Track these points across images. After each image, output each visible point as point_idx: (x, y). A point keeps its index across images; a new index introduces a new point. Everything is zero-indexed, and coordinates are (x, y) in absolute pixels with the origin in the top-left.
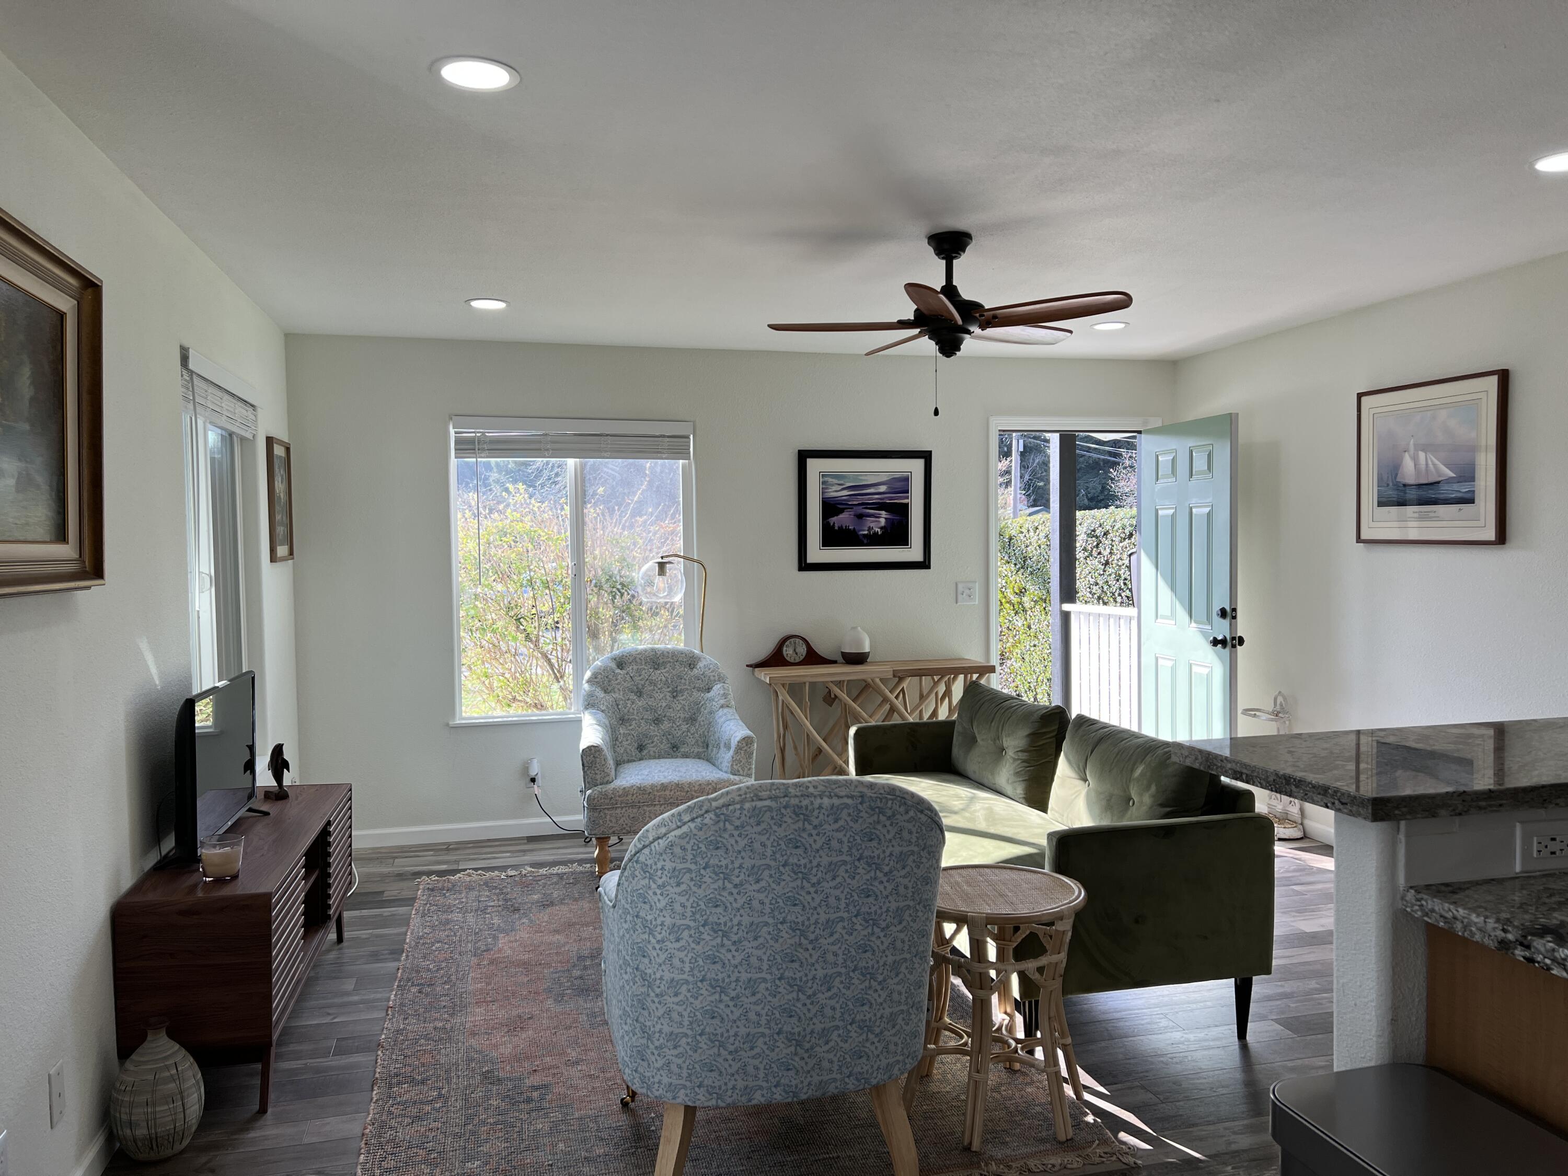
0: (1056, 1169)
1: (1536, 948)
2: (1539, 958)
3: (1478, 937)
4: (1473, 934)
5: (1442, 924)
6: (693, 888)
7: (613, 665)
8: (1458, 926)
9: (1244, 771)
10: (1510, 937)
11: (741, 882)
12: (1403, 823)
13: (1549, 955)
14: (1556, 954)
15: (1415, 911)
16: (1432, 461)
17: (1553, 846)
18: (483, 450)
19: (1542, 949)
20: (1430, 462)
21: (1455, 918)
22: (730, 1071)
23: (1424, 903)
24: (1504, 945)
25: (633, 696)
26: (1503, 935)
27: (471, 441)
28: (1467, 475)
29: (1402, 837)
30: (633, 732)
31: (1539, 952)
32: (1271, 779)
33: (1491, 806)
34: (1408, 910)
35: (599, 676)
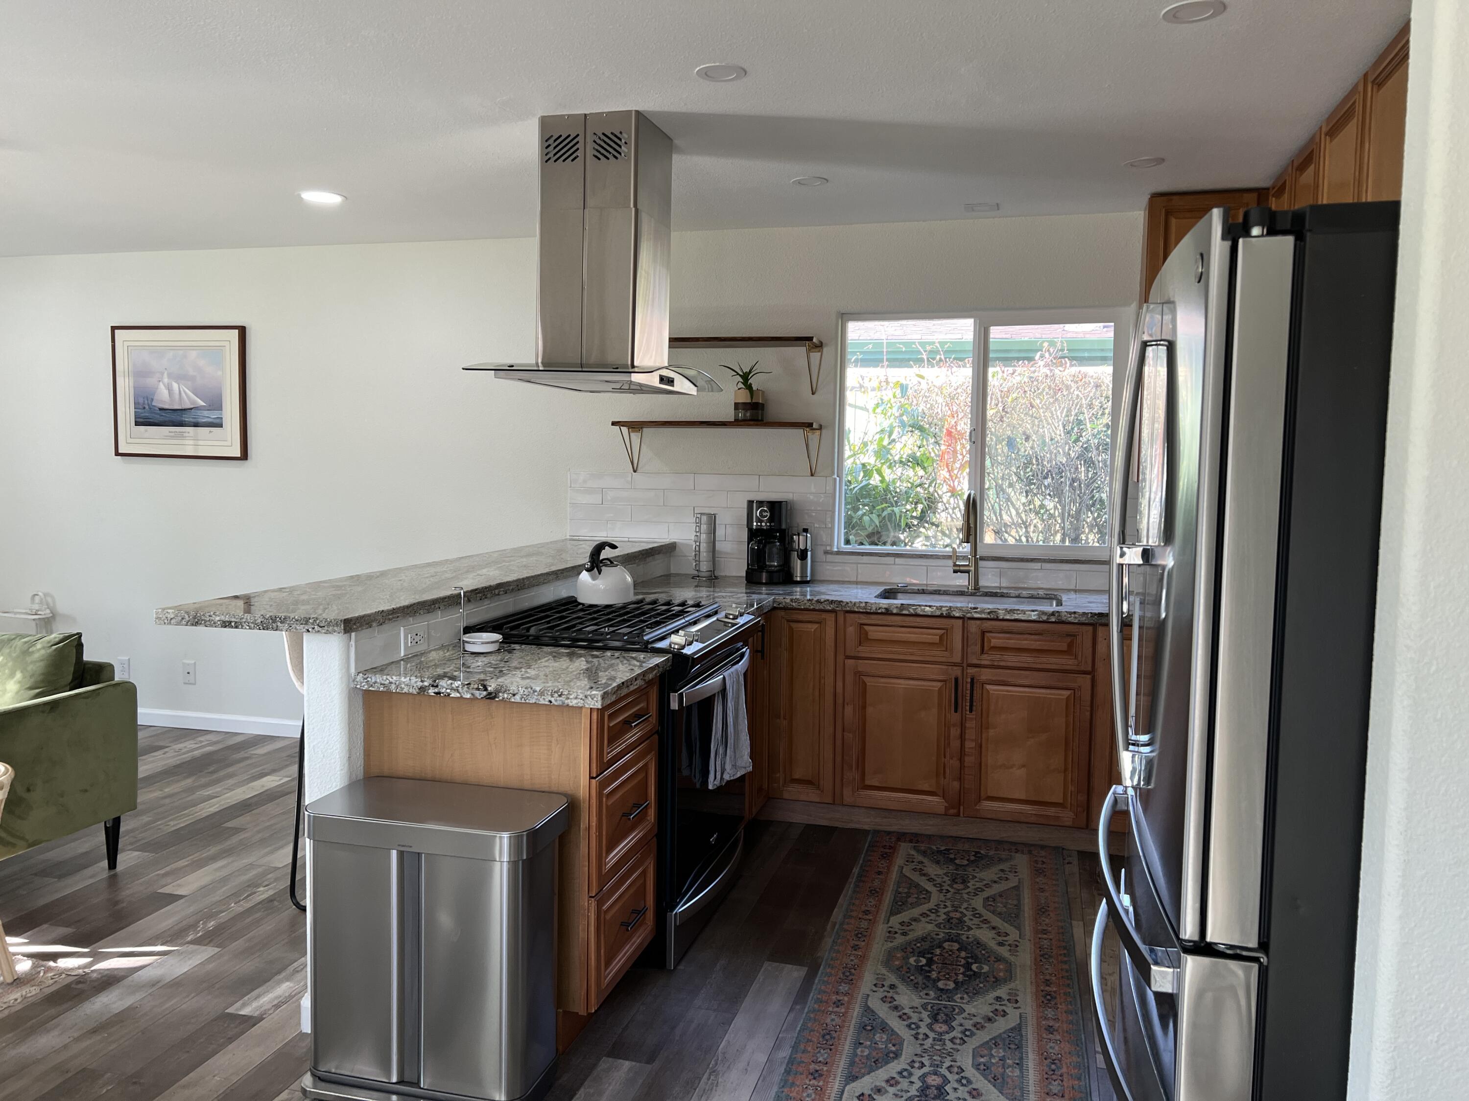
1: (441, 686)
2: (443, 690)
3: (406, 690)
4: (402, 689)
5: (382, 689)
8: (393, 687)
9: (233, 620)
10: (426, 684)
12: (353, 634)
13: (449, 687)
14: (453, 686)
15: (363, 686)
16: (184, 391)
17: (417, 638)
19: (445, 685)
20: (183, 394)
21: (391, 683)
23: (369, 679)
24: (422, 689)
26: (422, 684)
28: (216, 404)
29: (353, 643)
31: (443, 687)
32: (259, 621)
34: (358, 686)
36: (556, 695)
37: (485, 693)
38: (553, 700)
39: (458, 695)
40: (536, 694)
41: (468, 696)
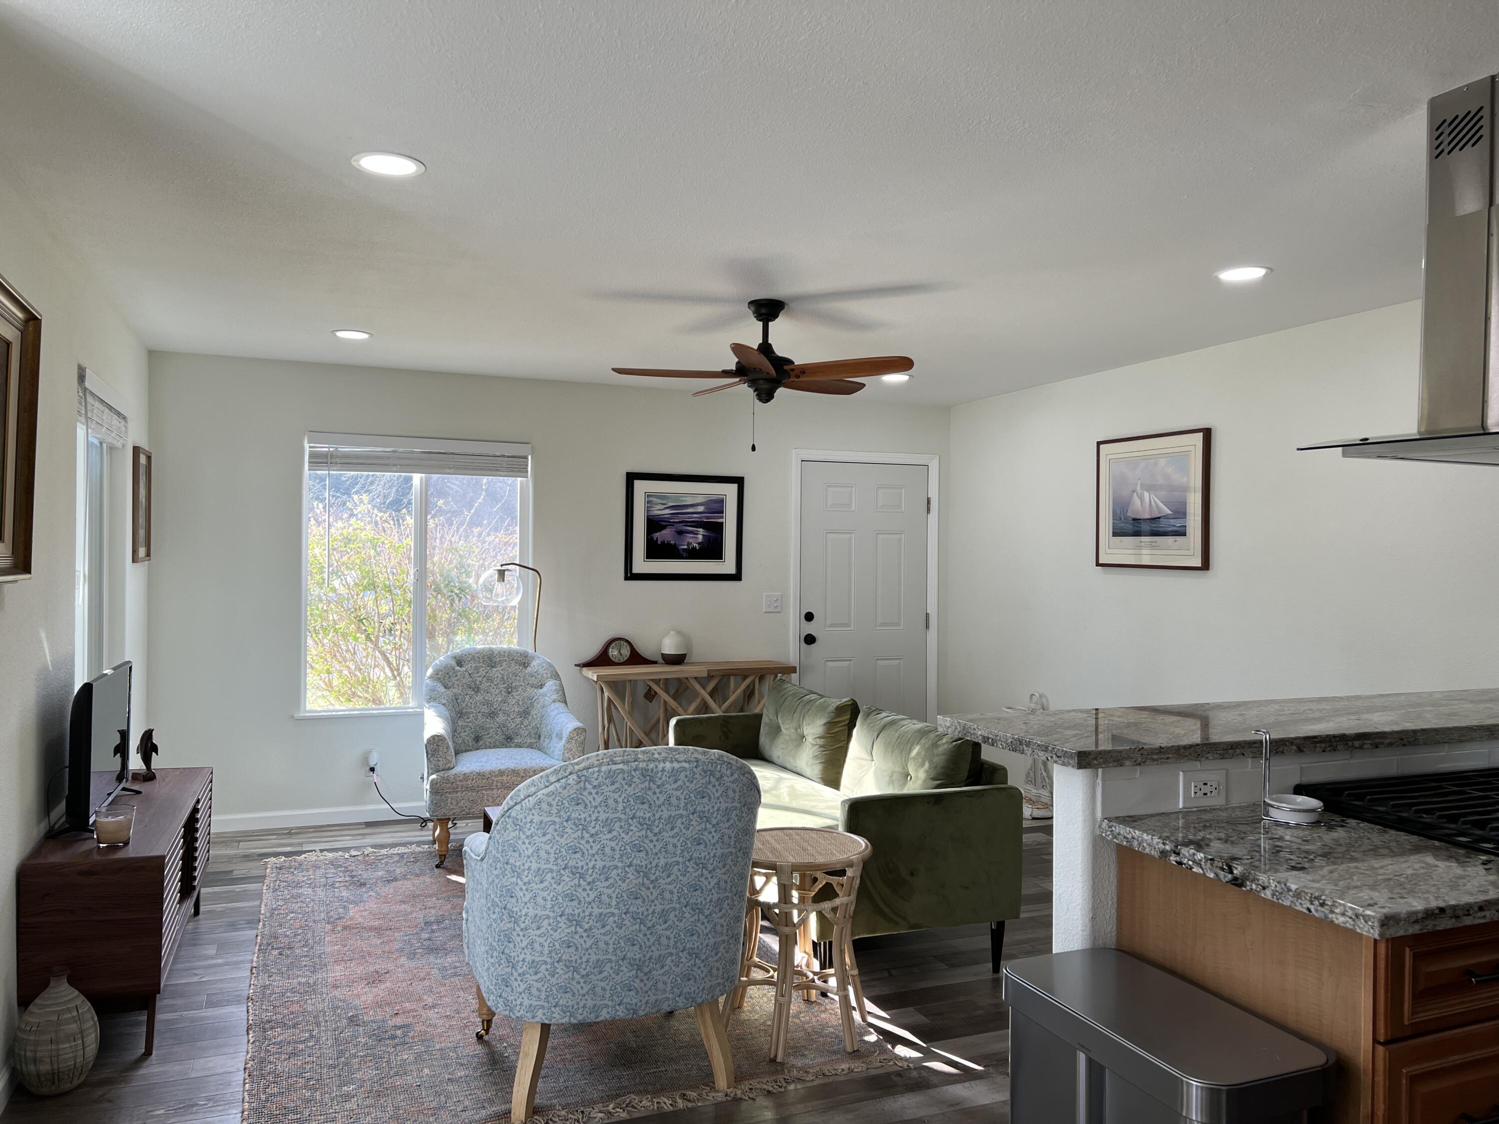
0: (845, 1072)
1: (1184, 855)
2: (1185, 861)
3: (1147, 850)
4: (1144, 848)
5: (1125, 843)
6: (556, 837)
7: (454, 663)
8: (1135, 843)
9: (990, 736)
10: (1168, 848)
11: (596, 832)
12: (1100, 770)
13: (1191, 858)
14: (1196, 857)
15: (1108, 836)
16: (1154, 500)
17: (1206, 789)
18: (336, 463)
19: (1187, 855)
20: (1153, 503)
21: (1133, 838)
22: (581, 992)
23: (1113, 829)
24: (1164, 853)
25: (470, 692)
26: (1163, 847)
27: (324, 455)
28: (1181, 513)
29: (1099, 781)
30: (470, 725)
31: (1185, 857)
32: (1009, 741)
33: (1161, 758)
34: (1104, 835)
35: (441, 673)
36: (1316, 902)
37: (1230, 876)
38: (1312, 908)
39: (1201, 871)
40: (1291, 893)
41: (1212, 875)
